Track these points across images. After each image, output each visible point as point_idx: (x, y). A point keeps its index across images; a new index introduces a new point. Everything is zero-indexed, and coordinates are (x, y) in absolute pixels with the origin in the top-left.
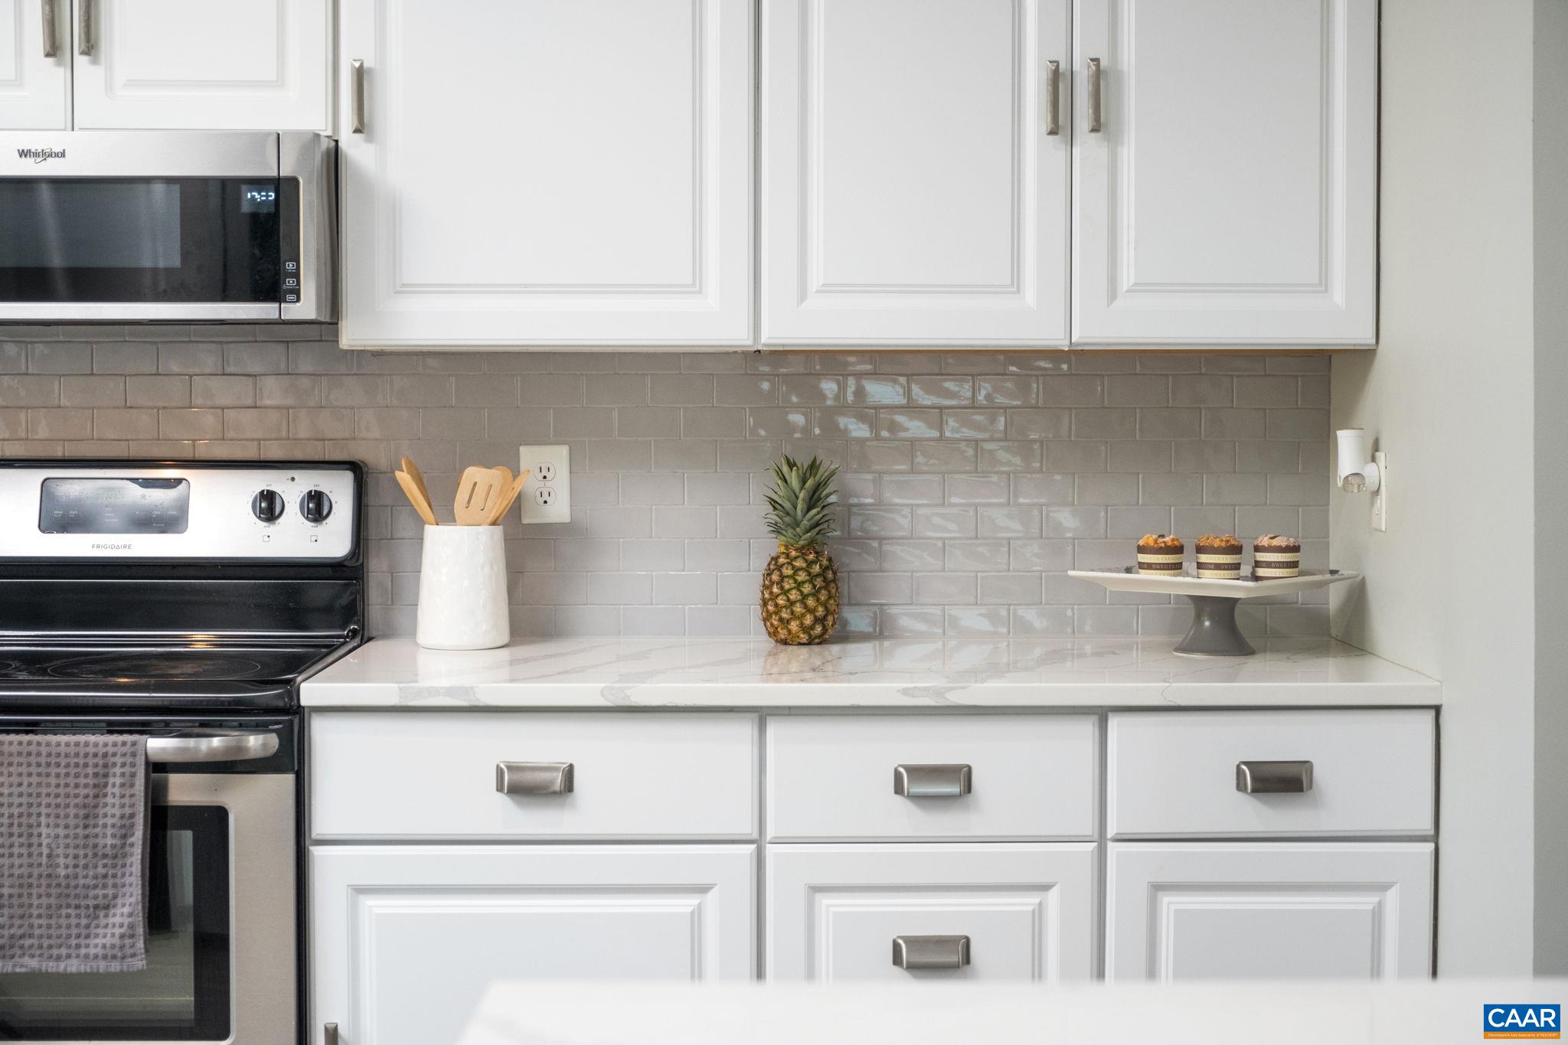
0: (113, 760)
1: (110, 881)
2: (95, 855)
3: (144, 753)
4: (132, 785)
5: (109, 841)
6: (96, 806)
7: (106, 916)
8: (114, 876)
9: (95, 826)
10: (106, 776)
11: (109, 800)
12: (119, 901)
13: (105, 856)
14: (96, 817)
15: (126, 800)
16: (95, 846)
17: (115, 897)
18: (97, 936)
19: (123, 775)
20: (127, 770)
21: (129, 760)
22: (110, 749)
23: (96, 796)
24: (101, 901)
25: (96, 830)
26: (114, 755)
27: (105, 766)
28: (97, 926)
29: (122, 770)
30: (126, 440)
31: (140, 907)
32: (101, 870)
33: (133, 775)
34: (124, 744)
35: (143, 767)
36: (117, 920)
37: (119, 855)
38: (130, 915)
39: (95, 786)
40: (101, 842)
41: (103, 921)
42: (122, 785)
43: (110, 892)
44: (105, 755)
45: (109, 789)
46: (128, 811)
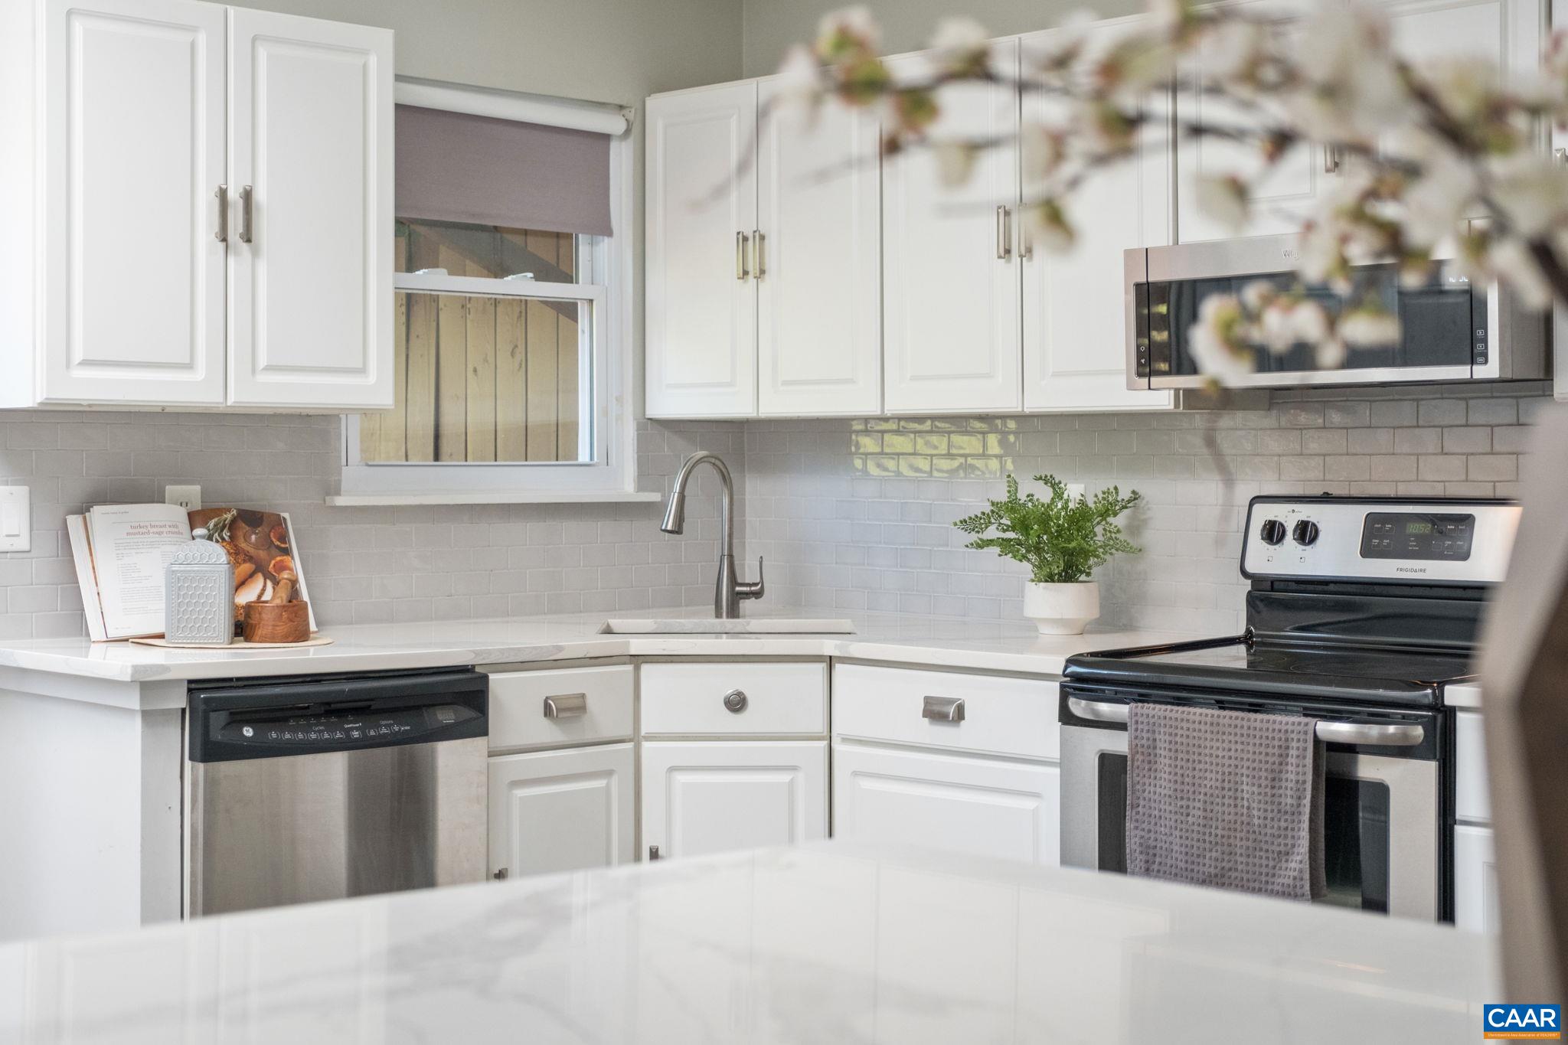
0: (1292, 736)
1: (1290, 833)
2: (1279, 811)
3: (1312, 732)
4: (1304, 757)
5: (1289, 801)
6: (1281, 772)
7: (1287, 861)
8: (1293, 829)
9: (1280, 787)
10: (1287, 748)
11: (1290, 768)
12: (1296, 850)
13: (1286, 813)
14: (1280, 780)
15: (1300, 769)
16: (1280, 804)
17: (1293, 846)
18: (1280, 876)
19: (1298, 749)
20: (1301, 744)
21: (1302, 737)
22: (1290, 728)
23: (1281, 764)
24: (1282, 848)
25: (1281, 791)
26: (1293, 732)
27: (1287, 740)
28: (1281, 869)
29: (1298, 745)
30: (1442, 482)
31: (1307, 857)
32: (1283, 824)
33: (1305, 749)
34: (1299, 724)
35: (1312, 744)
36: (1293, 865)
37: (1296, 812)
38: (1301, 862)
39: (1281, 755)
40: (1283, 800)
41: (1284, 865)
42: (1298, 756)
43: (1290, 841)
44: (1286, 731)
45: (1289, 759)
46: (1301, 778)
